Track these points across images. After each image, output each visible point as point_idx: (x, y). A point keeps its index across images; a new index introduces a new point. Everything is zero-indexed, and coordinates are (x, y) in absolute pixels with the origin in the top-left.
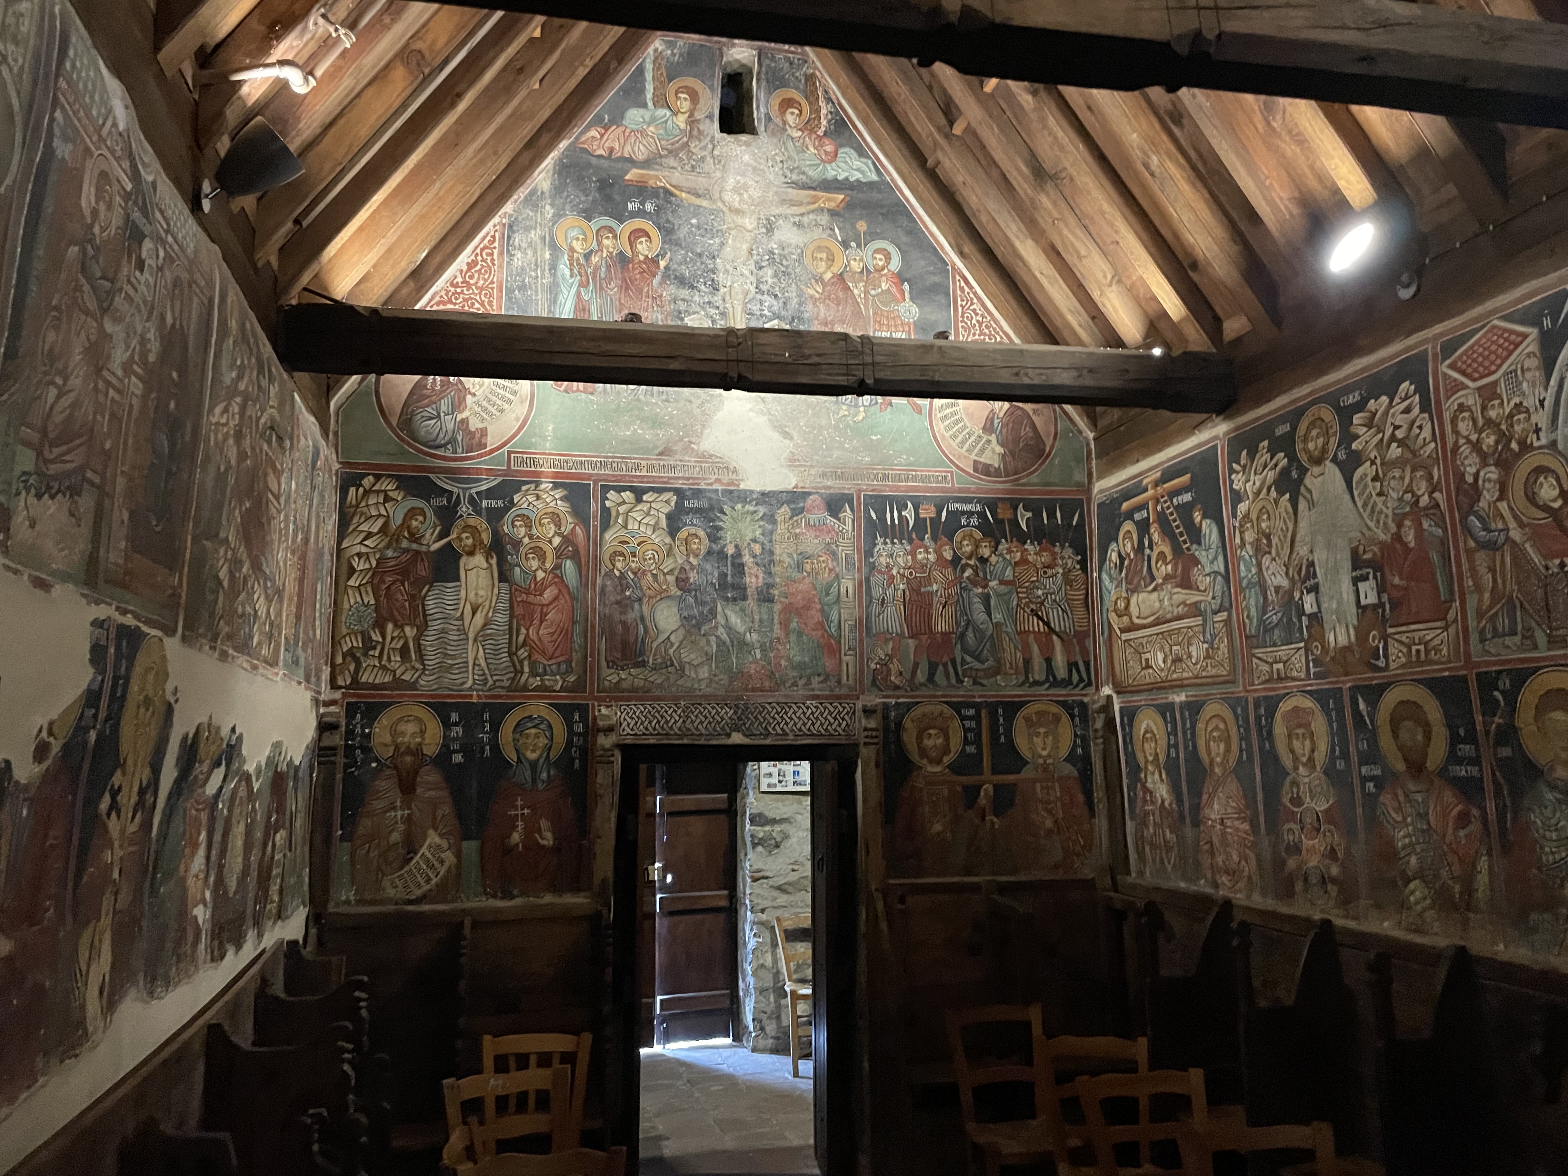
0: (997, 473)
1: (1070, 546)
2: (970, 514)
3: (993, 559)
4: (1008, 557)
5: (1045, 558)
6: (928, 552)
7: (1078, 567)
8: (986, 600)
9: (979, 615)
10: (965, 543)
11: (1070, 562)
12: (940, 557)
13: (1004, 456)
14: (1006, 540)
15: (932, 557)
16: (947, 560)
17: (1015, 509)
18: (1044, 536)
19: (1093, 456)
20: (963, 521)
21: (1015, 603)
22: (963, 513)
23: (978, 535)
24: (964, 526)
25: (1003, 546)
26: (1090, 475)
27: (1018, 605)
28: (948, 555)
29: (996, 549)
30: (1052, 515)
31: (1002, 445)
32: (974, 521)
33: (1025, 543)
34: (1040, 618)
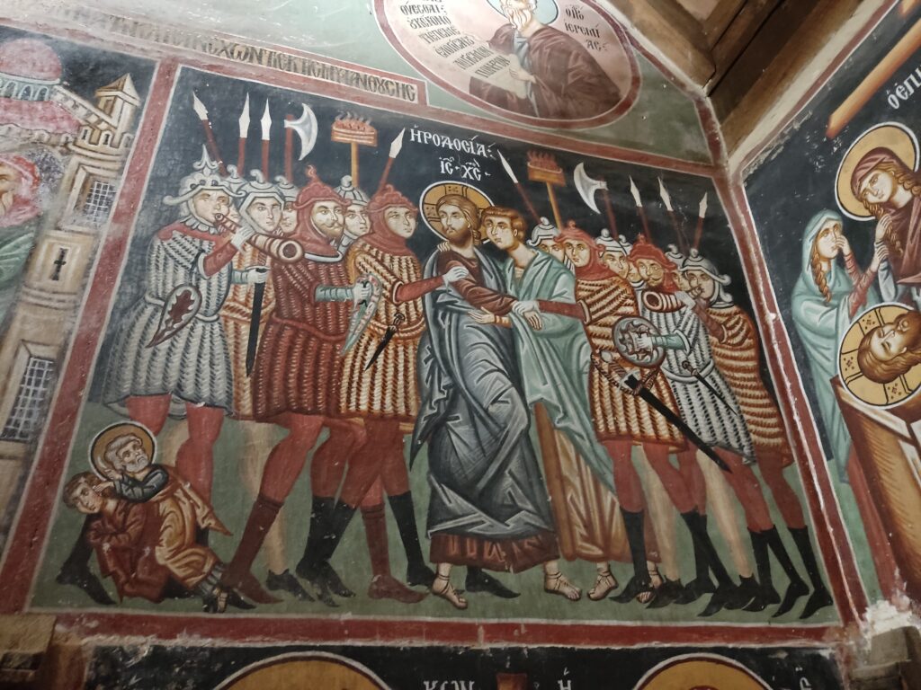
0: (523, 106)
1: (702, 254)
2: (464, 157)
3: (522, 254)
4: (559, 254)
5: (648, 269)
6: (344, 210)
7: (728, 298)
8: (506, 343)
9: (487, 380)
10: (449, 209)
11: (707, 286)
12: (378, 228)
13: (535, 87)
14: (552, 221)
15: (357, 224)
16: (396, 238)
17: (569, 171)
18: (640, 228)
19: (714, 118)
20: (445, 167)
21: (585, 357)
22: (446, 152)
23: (482, 199)
24: (446, 176)
25: (544, 230)
26: (715, 146)
27: (593, 365)
28: (403, 225)
29: (528, 236)
30: (650, 194)
31: (532, 71)
32: (472, 171)
33: (598, 234)
34: (656, 404)
